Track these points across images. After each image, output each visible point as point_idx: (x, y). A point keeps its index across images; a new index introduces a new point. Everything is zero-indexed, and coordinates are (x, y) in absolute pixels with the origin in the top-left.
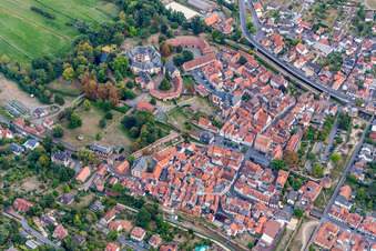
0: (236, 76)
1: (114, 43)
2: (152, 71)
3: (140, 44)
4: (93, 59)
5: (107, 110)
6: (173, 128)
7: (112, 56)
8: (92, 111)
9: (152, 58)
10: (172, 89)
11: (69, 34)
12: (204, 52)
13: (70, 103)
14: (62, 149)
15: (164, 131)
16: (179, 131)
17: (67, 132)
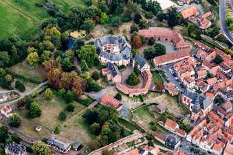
0: (209, 76)
1: (83, 29)
2: (120, 63)
3: (111, 33)
4: (59, 44)
5: (69, 102)
6: (137, 127)
7: (80, 44)
8: (53, 101)
9: (122, 49)
10: (140, 85)
11: (38, 15)
12: (178, 46)
13: (31, 90)
14: (18, 140)
15: (127, 129)
16: (143, 132)
17: (25, 121)
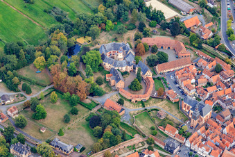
0: (209, 84)
1: (89, 35)
2: (124, 69)
3: (116, 39)
4: (66, 49)
5: (73, 104)
6: (138, 132)
7: (86, 49)
8: (58, 103)
9: (126, 56)
10: (142, 91)
11: (46, 21)
12: (180, 55)
13: (37, 93)
14: (22, 141)
15: (128, 133)
16: (144, 136)
17: (30, 123)
